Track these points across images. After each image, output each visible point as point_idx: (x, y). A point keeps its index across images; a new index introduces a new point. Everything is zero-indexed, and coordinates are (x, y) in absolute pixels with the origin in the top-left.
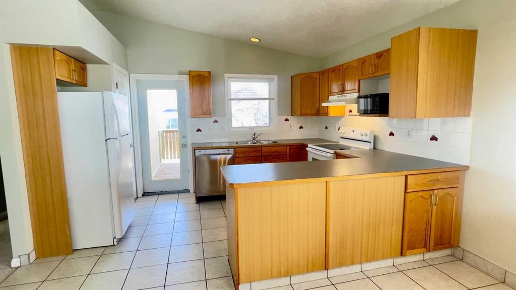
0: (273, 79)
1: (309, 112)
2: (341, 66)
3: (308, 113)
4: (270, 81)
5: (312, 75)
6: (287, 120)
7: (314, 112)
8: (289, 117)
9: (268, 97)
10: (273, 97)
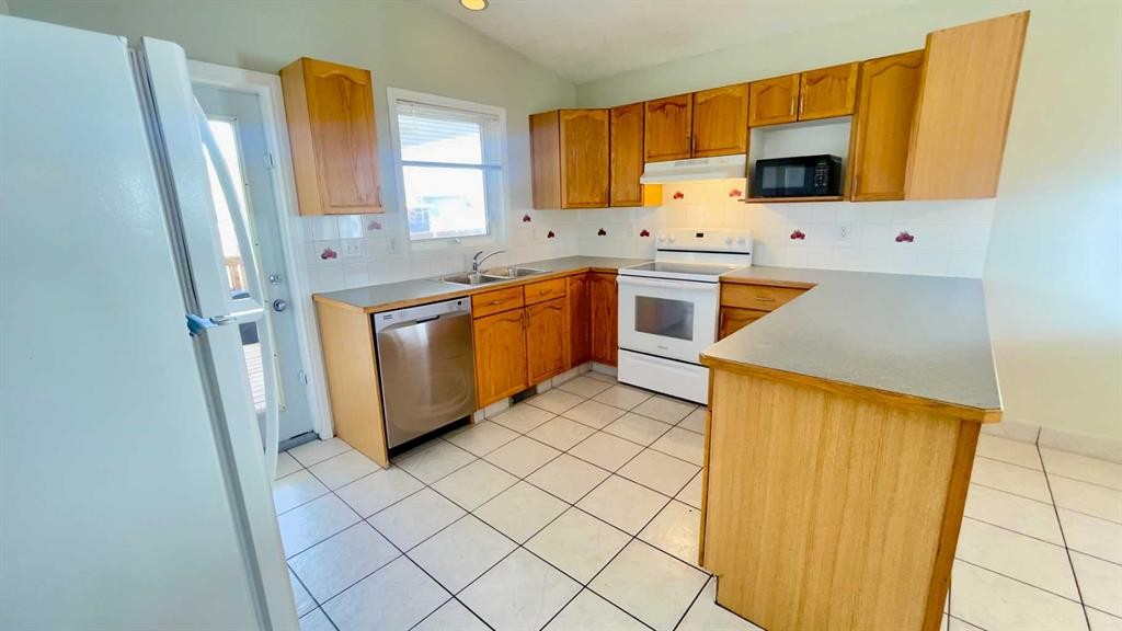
0: (496, 118)
1: (586, 198)
2: (690, 96)
3: (584, 201)
4: (484, 121)
5: (591, 114)
6: (527, 219)
7: (597, 200)
8: (531, 212)
9: (480, 162)
10: (499, 163)
